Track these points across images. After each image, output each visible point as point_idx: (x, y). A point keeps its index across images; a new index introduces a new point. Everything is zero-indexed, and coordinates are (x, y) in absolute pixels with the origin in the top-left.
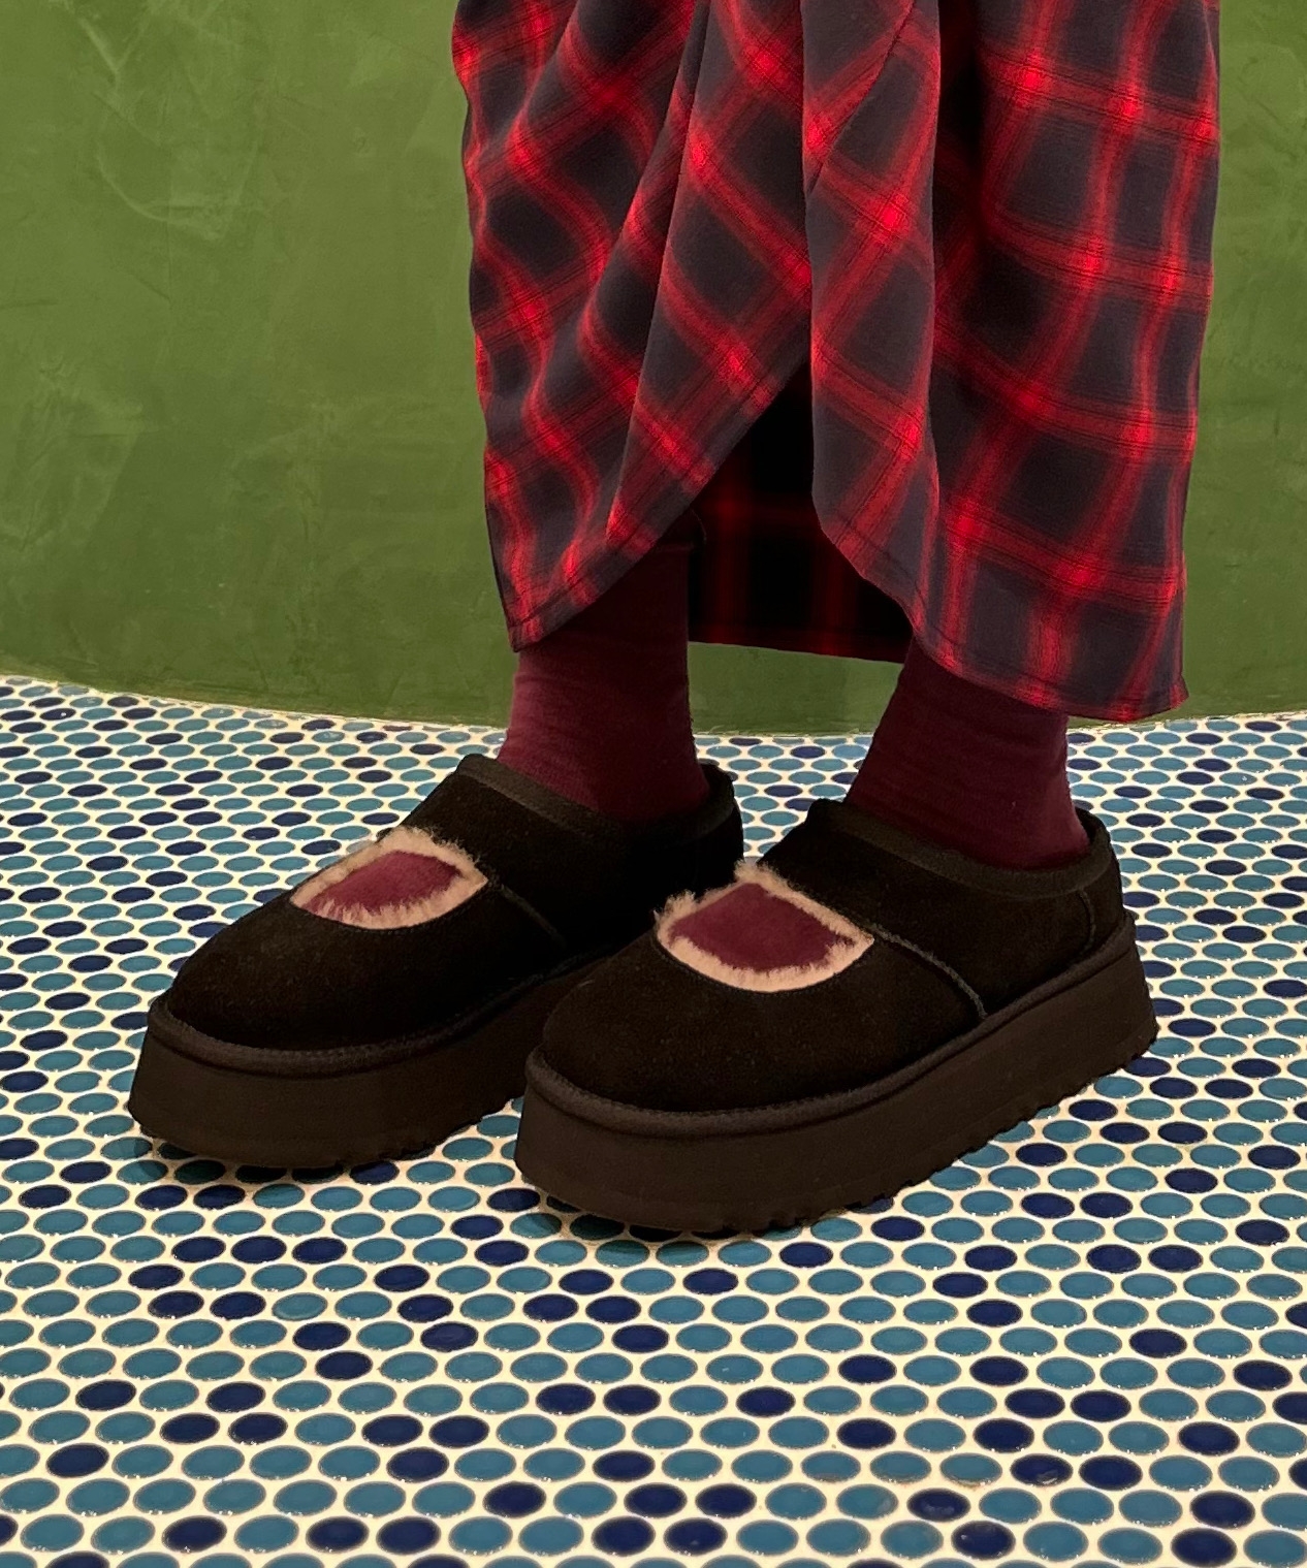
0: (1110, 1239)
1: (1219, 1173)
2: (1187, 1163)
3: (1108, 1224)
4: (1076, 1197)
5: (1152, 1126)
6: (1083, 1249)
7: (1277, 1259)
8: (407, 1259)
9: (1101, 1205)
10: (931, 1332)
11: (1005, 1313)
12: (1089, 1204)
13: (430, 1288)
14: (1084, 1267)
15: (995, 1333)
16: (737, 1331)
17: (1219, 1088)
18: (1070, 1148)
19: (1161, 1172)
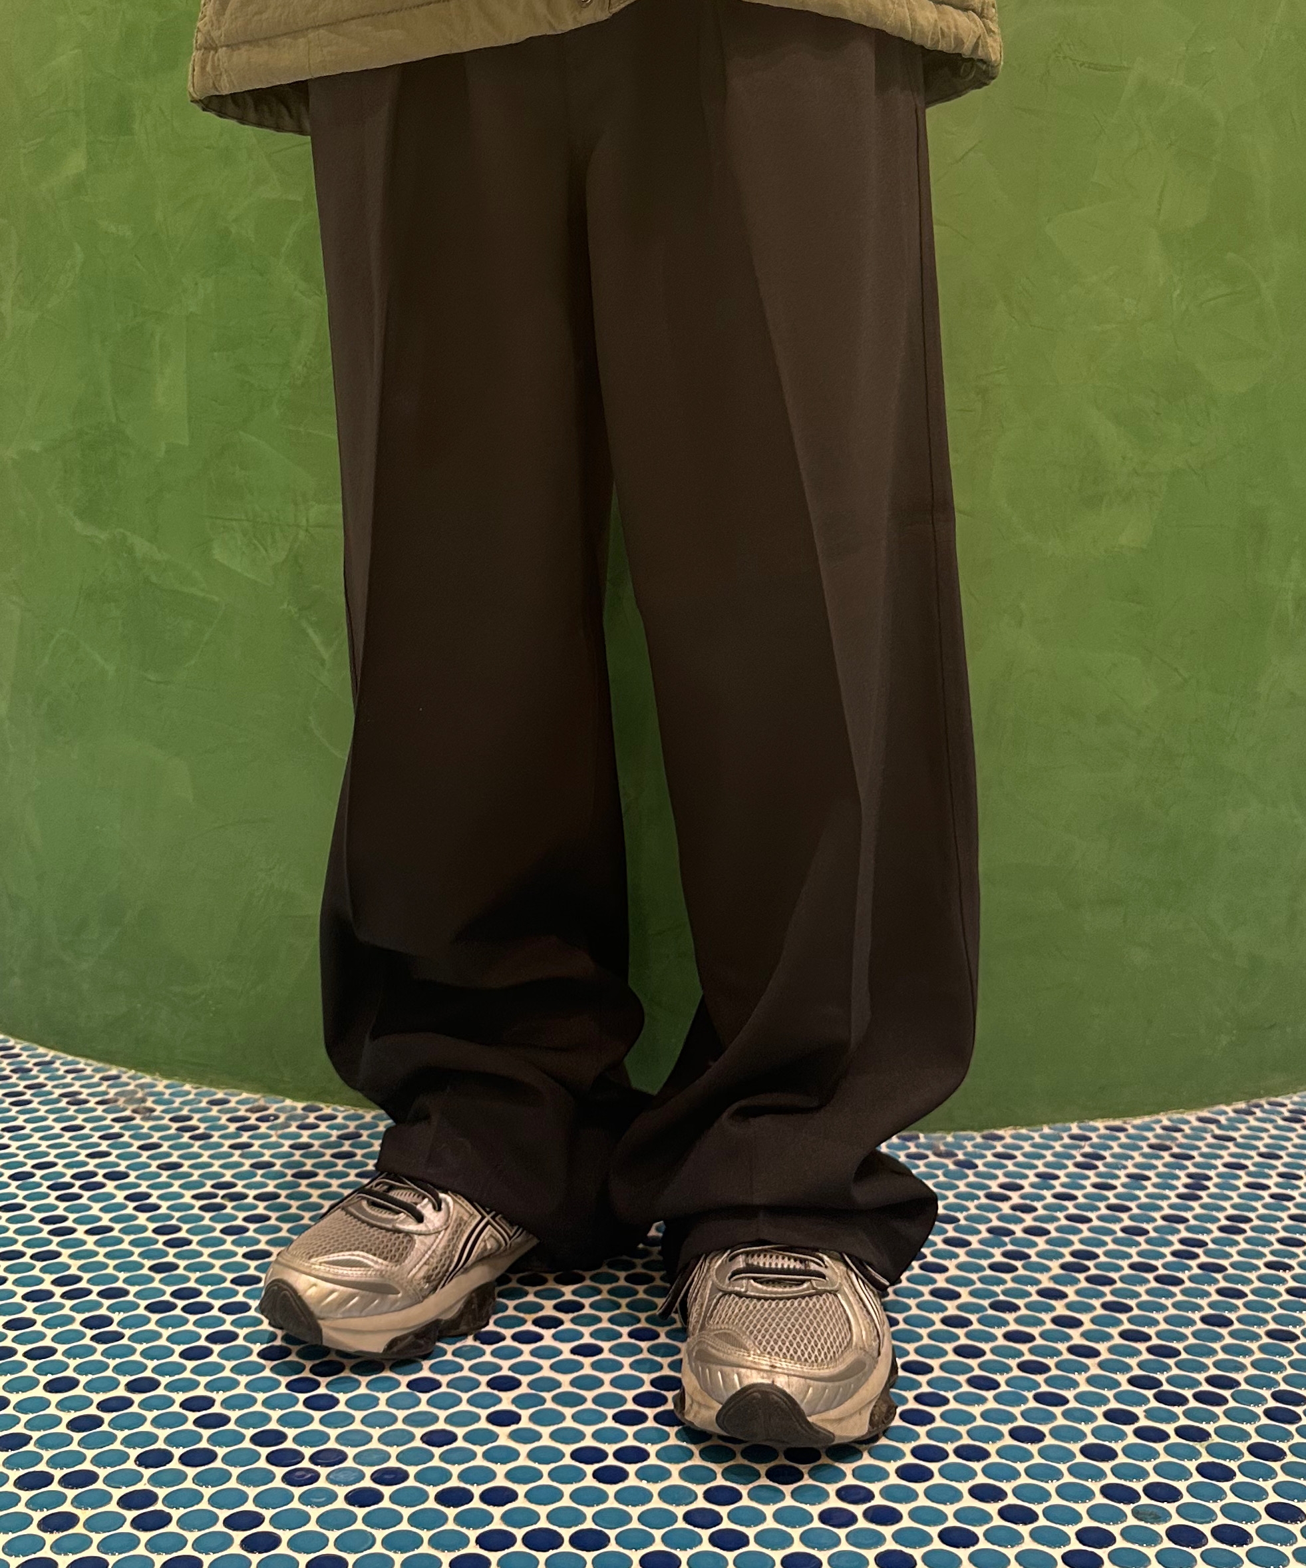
0: (1177, 1520)
3: (1170, 1508)
4: (1138, 1487)
6: (1161, 1529)
9: (1159, 1493)
12: (1150, 1492)
14: (1167, 1543)
19: (1191, 1465)
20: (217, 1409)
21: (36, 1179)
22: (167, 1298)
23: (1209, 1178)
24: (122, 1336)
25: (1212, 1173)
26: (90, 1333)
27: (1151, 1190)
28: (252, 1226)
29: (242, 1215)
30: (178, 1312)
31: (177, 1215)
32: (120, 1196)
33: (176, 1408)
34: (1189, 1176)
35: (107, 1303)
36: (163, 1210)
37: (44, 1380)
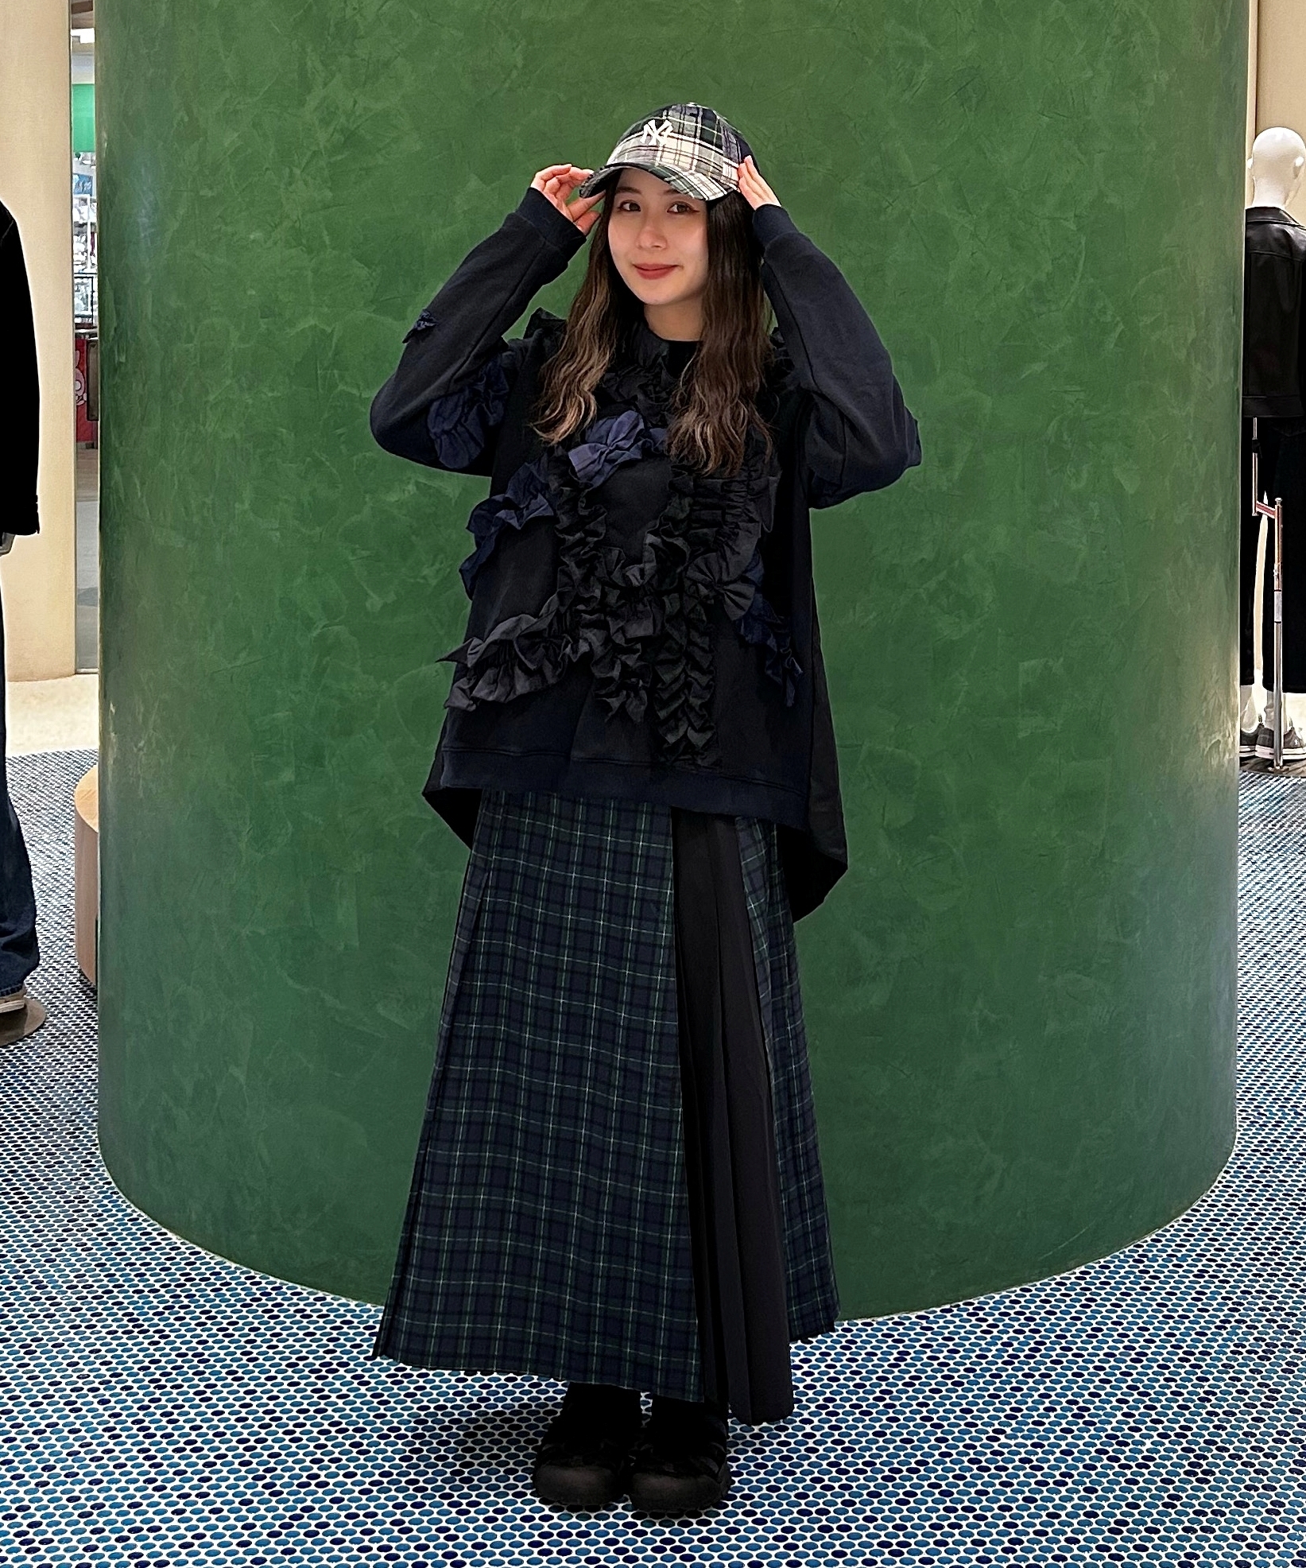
0: (824, 1523)
1: (857, 1500)
2: (847, 1497)
3: (824, 1518)
4: (813, 1510)
5: (836, 1485)
6: (816, 1526)
7: (875, 1528)
8: (611, 1536)
9: (820, 1512)
10: (773, 1553)
11: (793, 1547)
12: (818, 1512)
13: (621, 1545)
14: (817, 1532)
15: (792, 1553)
16: (716, 1555)
17: (856, 1471)
18: (811, 1493)
19: (839, 1500)
20: (421, 1484)
21: (301, 1367)
22: (385, 1432)
23: (909, 1354)
24: (369, 1452)
25: (911, 1351)
26: (355, 1450)
27: (876, 1362)
28: (419, 1393)
29: (412, 1386)
30: (392, 1439)
31: (380, 1387)
32: (349, 1377)
33: (403, 1484)
34: (899, 1353)
35: (358, 1435)
36: (373, 1385)
37: (342, 1472)
